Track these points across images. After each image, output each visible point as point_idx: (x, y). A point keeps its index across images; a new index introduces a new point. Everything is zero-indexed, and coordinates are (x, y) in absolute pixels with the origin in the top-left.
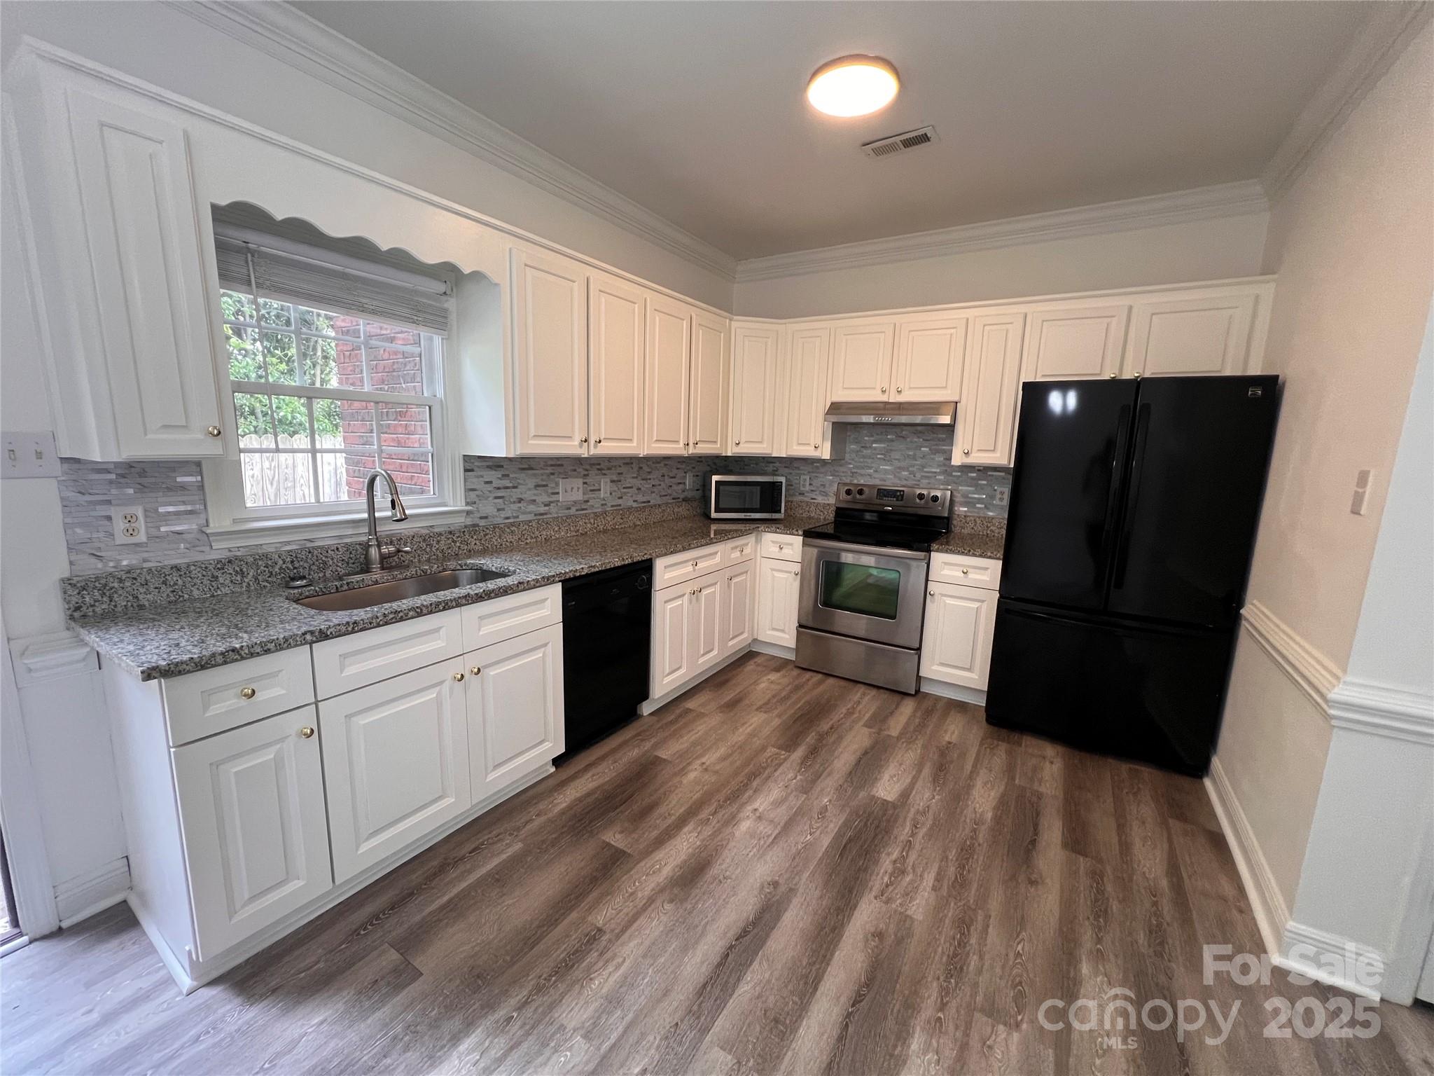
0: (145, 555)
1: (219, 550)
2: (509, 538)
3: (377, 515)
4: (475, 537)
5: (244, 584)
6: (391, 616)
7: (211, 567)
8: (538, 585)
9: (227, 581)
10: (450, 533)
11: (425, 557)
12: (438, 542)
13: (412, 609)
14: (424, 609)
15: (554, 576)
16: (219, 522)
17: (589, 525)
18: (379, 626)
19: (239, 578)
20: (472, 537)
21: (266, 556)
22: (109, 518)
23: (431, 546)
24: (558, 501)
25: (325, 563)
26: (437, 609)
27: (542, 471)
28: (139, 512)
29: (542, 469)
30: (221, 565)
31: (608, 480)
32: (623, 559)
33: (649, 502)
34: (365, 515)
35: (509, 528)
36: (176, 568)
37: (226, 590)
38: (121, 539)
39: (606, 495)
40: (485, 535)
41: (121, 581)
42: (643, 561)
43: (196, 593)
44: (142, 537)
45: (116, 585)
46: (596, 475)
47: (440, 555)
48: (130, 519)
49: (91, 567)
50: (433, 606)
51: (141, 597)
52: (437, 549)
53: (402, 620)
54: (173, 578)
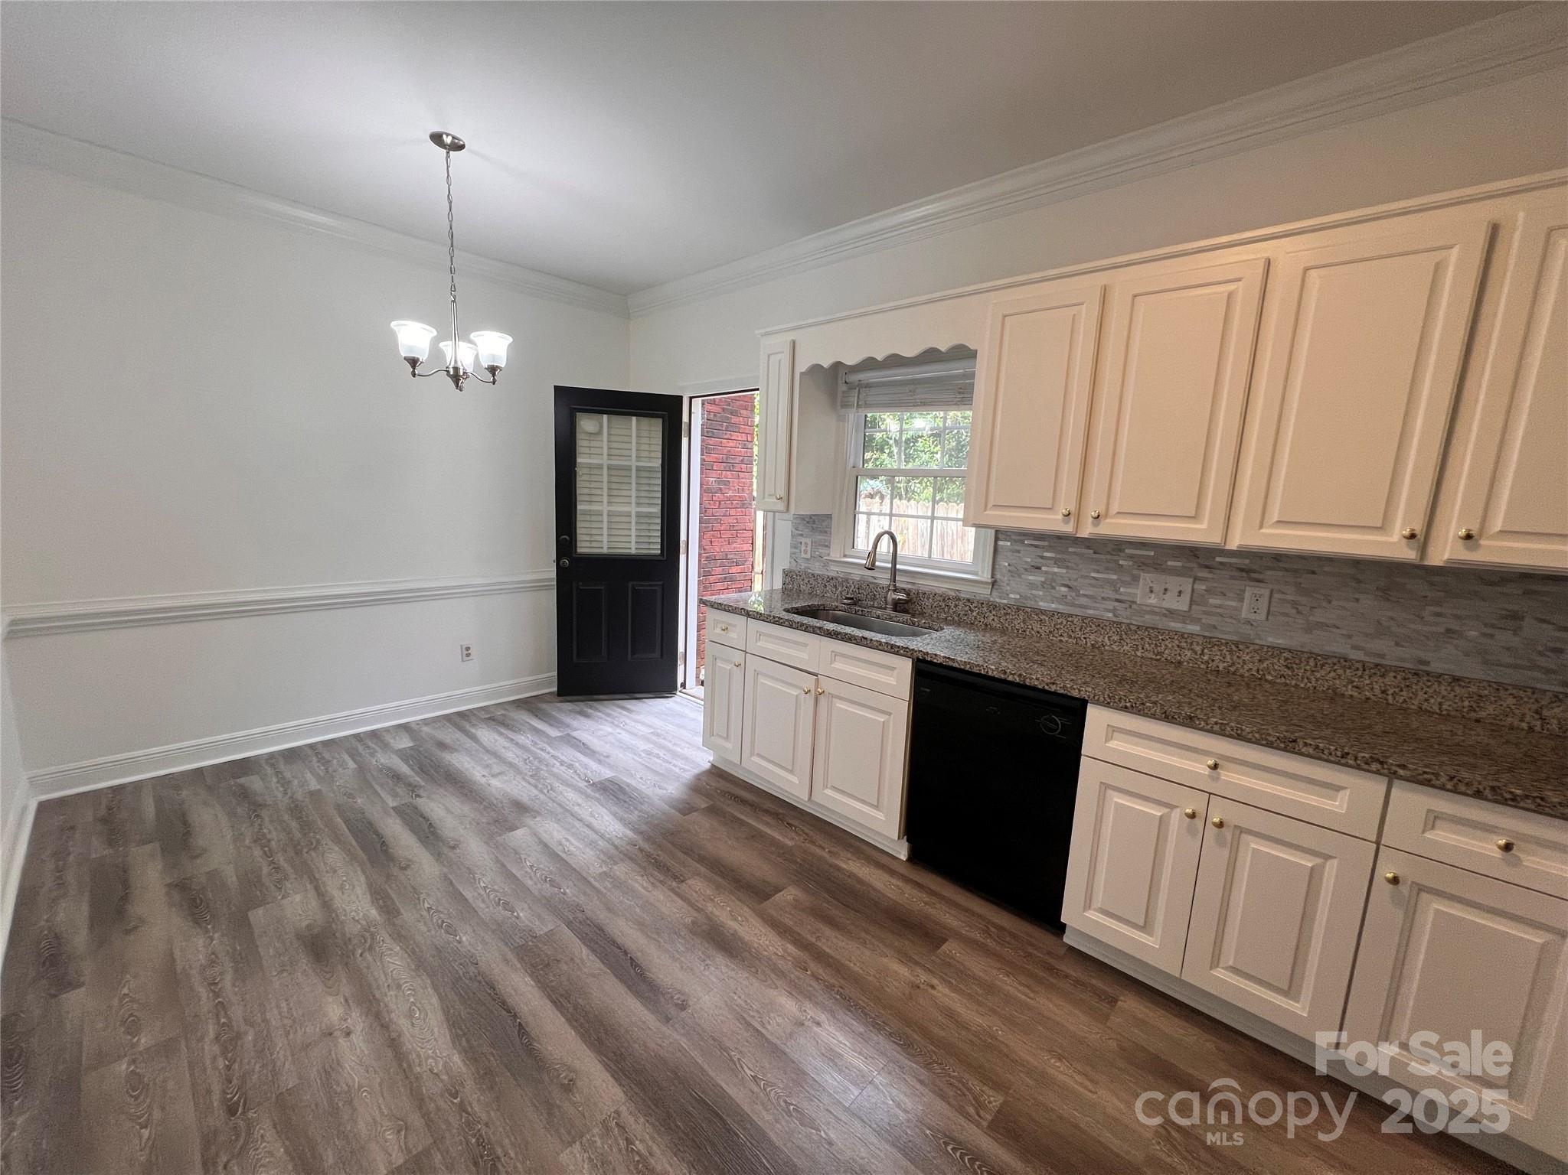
0: (809, 565)
1: (833, 571)
2: (1037, 627)
3: (898, 567)
4: (994, 613)
5: (835, 595)
7: (825, 579)
9: (829, 589)
10: (969, 600)
11: (943, 616)
12: (956, 606)
15: (899, 647)
16: (835, 554)
19: (834, 590)
20: (990, 612)
21: (847, 580)
22: (801, 543)
23: (949, 607)
24: (1135, 602)
25: (875, 595)
26: (801, 628)
27: (1109, 557)
28: (809, 541)
29: (1108, 553)
30: (830, 579)
31: (1267, 593)
32: (1005, 673)
34: (890, 565)
35: (1037, 615)
36: (813, 575)
38: (803, 555)
39: (1252, 616)
40: (1006, 614)
41: (797, 575)
43: (817, 590)
44: (808, 556)
45: (795, 577)
46: (1232, 578)
47: (956, 618)
48: (806, 545)
49: (793, 566)
51: (800, 584)
52: (954, 612)
53: (783, 625)
54: (812, 581)
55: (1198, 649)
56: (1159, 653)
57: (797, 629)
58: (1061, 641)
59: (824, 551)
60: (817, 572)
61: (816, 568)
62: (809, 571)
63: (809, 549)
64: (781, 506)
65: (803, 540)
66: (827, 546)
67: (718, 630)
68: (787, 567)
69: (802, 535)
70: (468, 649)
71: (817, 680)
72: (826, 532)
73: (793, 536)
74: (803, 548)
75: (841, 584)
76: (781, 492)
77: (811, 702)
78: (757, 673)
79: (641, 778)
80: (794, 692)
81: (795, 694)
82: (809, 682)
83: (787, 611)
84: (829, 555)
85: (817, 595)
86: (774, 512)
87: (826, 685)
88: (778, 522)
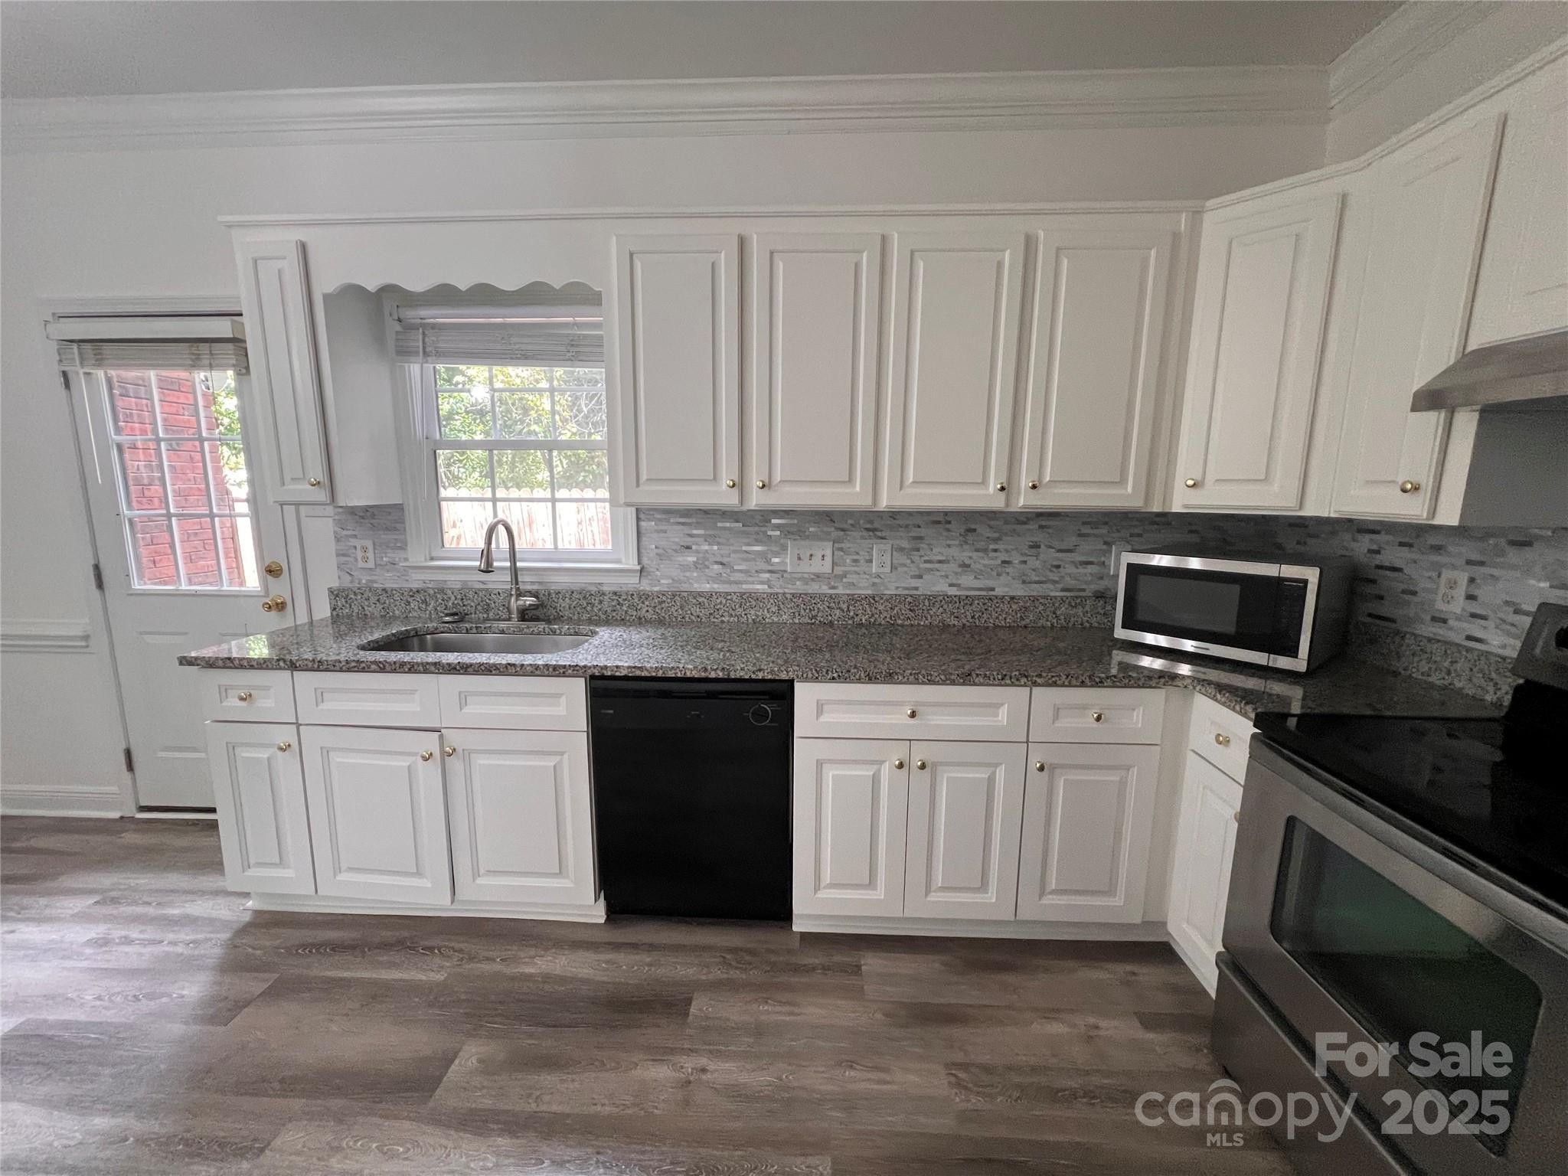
0: (374, 578)
1: (416, 581)
2: (696, 610)
4: (647, 603)
5: (428, 612)
6: (353, 664)
7: (406, 594)
8: (538, 672)
9: (416, 608)
10: (615, 593)
11: (585, 616)
12: (601, 602)
13: (375, 662)
14: (387, 665)
16: (415, 556)
17: (838, 612)
18: (341, 670)
19: (424, 606)
20: (643, 603)
21: (442, 591)
22: (355, 547)
23: (593, 605)
24: (785, 571)
25: (488, 605)
26: (402, 670)
27: (757, 528)
28: (369, 544)
29: (757, 525)
30: (415, 593)
31: (889, 547)
32: (706, 670)
33: (993, 589)
34: (508, 564)
35: (695, 598)
36: (384, 590)
37: (415, 614)
38: (361, 564)
39: (882, 570)
40: (661, 603)
41: (355, 594)
42: (750, 680)
43: (397, 612)
44: (371, 564)
45: (353, 596)
46: (863, 538)
47: (603, 617)
48: (365, 549)
49: (346, 582)
50: (398, 665)
51: (366, 608)
52: (600, 609)
53: (363, 670)
54: (383, 598)
55: (844, 607)
56: (814, 617)
57: (394, 671)
58: (723, 622)
59: (396, 556)
60: (389, 585)
61: (387, 580)
62: (375, 585)
63: (370, 554)
64: (322, 495)
65: (358, 543)
66: (400, 548)
67: (233, 702)
68: (335, 584)
69: (355, 536)
71: (441, 737)
72: (396, 529)
73: (338, 540)
74: (360, 554)
75: (434, 597)
76: (317, 472)
77: (433, 769)
78: (326, 752)
80: (403, 763)
81: (406, 764)
82: (431, 743)
83: (363, 648)
84: (406, 560)
85: (395, 618)
86: (297, 504)
87: (454, 738)
88: (304, 521)
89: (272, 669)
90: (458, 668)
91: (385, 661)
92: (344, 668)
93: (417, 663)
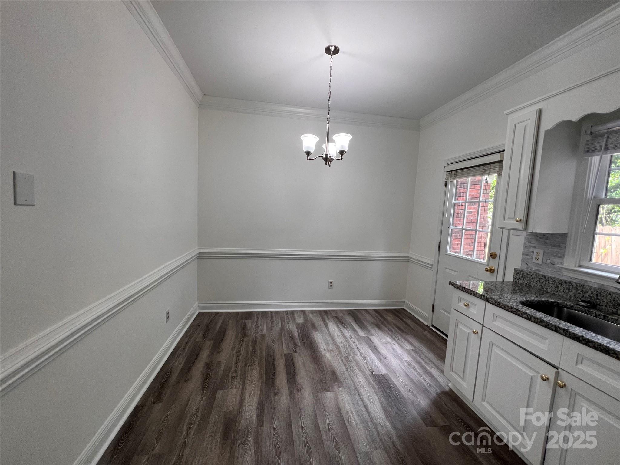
0: (540, 269)
1: (565, 276)
5: (569, 295)
6: (514, 310)
7: (557, 281)
9: (561, 290)
13: (526, 314)
14: (533, 318)
16: (569, 262)
18: (508, 310)
19: (567, 291)
21: (583, 286)
22: (533, 252)
28: (541, 252)
30: (562, 282)
36: (544, 276)
37: (560, 294)
38: (535, 261)
41: (527, 274)
43: (549, 290)
44: (540, 262)
45: (526, 275)
48: (538, 254)
49: (525, 268)
50: (539, 320)
51: (531, 283)
53: (519, 315)
54: (543, 280)
57: (536, 323)
59: (556, 260)
60: (547, 274)
61: (548, 272)
62: (540, 273)
63: (541, 257)
64: (520, 226)
65: (535, 250)
66: (560, 257)
67: (461, 304)
68: (519, 267)
69: (535, 247)
70: (331, 283)
71: (557, 374)
72: (559, 246)
73: (525, 247)
74: (535, 256)
75: (576, 288)
76: (521, 215)
77: (548, 389)
78: (491, 344)
79: (402, 382)
80: (531, 373)
81: (532, 375)
82: (550, 373)
83: (523, 303)
84: (562, 264)
85: (547, 292)
86: (510, 230)
87: (565, 378)
88: (511, 237)
89: (478, 298)
90: (581, 339)
91: (532, 316)
92: (509, 310)
93: (552, 324)
